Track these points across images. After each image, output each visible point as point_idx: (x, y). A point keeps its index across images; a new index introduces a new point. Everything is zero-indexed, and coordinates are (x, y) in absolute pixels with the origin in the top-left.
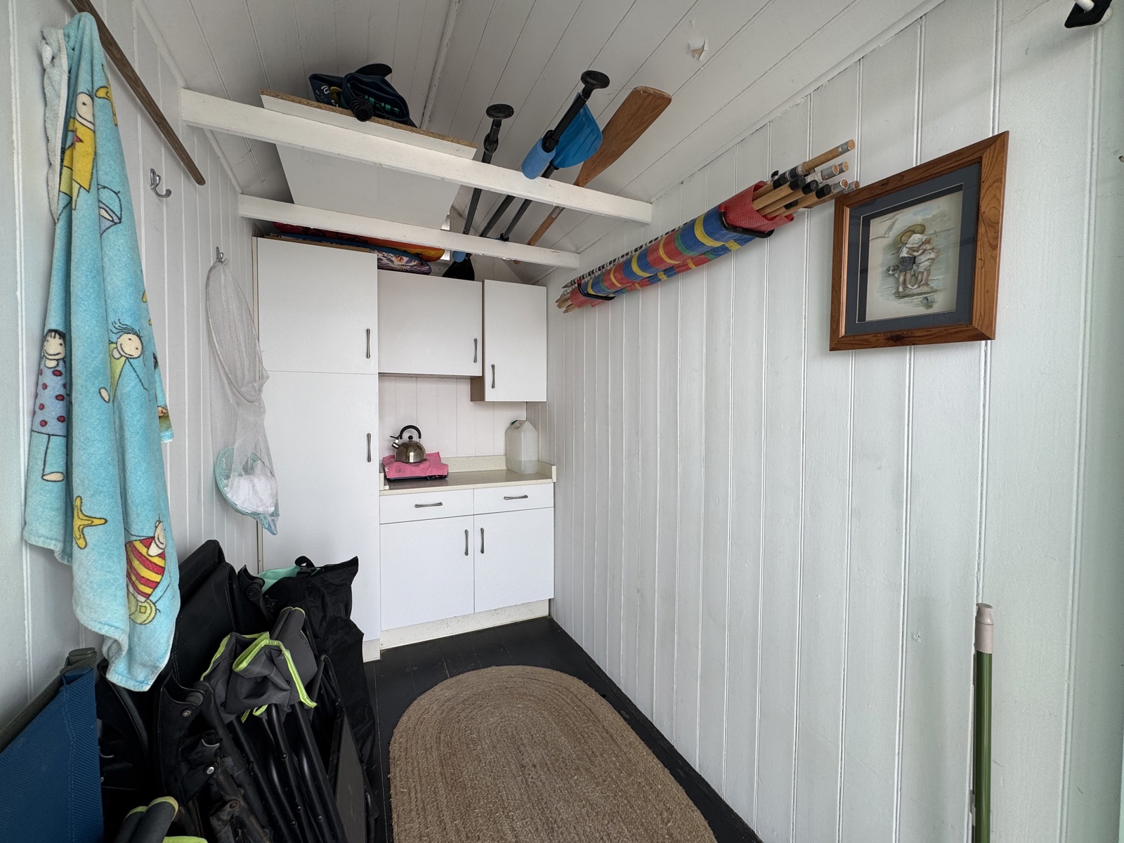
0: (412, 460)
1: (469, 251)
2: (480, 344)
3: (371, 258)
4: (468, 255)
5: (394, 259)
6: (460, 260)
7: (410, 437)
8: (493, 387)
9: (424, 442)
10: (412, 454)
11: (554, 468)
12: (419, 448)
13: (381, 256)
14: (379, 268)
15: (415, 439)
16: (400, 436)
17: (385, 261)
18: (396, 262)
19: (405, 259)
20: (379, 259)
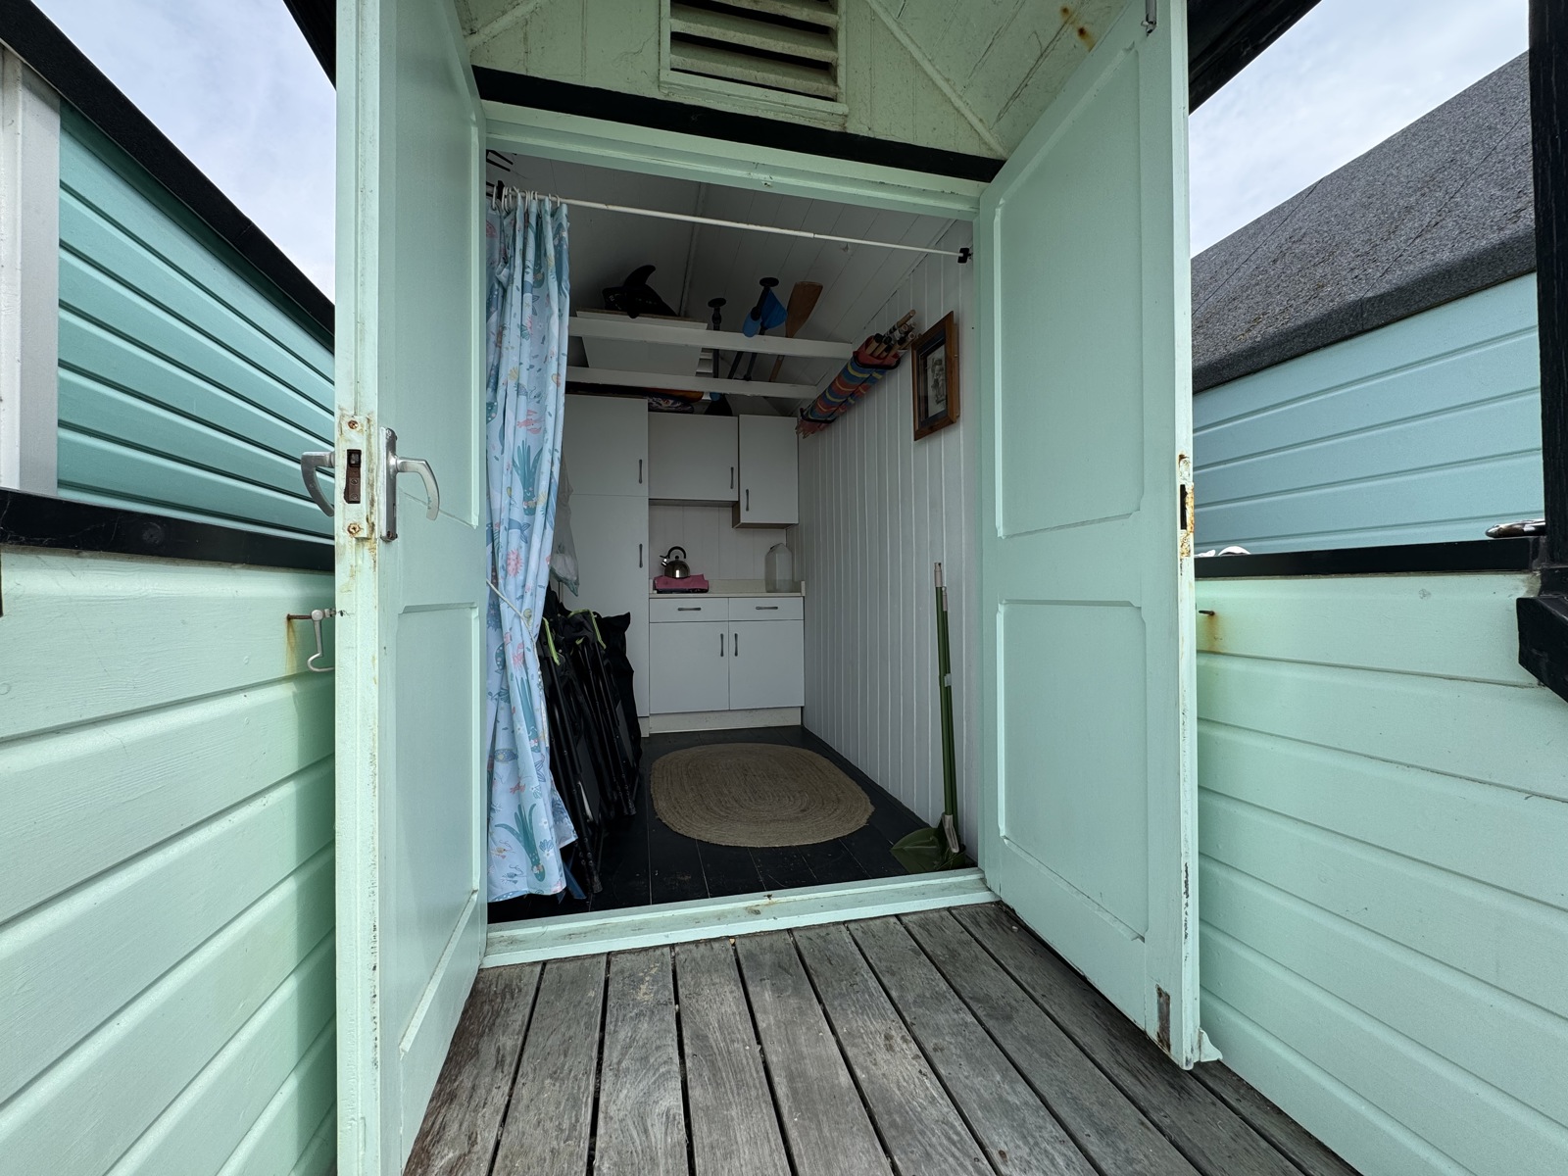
0: (678, 576)
1: (723, 392)
2: (735, 473)
3: (644, 403)
4: (723, 396)
5: (662, 402)
6: (716, 399)
7: (677, 557)
8: (747, 509)
9: (689, 562)
10: (678, 572)
11: (803, 583)
12: (684, 568)
13: (651, 400)
14: (649, 410)
15: (681, 559)
16: (668, 557)
17: (655, 404)
18: (664, 404)
19: (671, 402)
20: (649, 404)
